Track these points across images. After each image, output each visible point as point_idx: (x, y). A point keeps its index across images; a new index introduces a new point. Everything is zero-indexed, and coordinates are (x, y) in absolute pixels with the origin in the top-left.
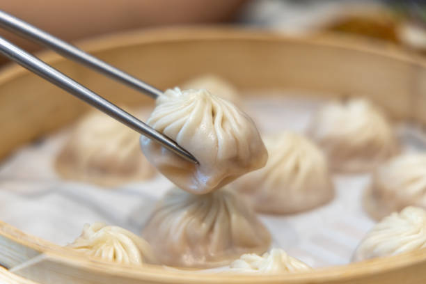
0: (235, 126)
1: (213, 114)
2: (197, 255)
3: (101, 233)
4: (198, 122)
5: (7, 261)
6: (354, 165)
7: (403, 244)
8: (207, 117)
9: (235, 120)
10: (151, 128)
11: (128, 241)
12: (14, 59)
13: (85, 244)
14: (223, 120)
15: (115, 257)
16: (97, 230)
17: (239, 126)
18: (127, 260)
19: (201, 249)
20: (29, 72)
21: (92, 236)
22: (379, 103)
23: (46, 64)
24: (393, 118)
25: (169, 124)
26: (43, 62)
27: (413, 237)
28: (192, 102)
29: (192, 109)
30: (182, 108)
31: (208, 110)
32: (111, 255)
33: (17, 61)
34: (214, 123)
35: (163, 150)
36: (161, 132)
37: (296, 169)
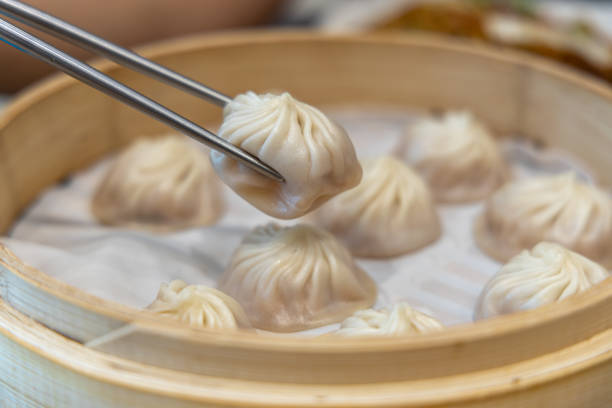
0: (327, 136)
1: (300, 122)
2: (293, 313)
3: (186, 294)
4: (285, 133)
5: (81, 334)
6: (458, 192)
7: (543, 287)
8: (294, 127)
9: (327, 129)
10: (225, 141)
11: (218, 302)
12: (59, 67)
13: (167, 308)
14: (314, 130)
15: (205, 321)
16: (179, 290)
17: (332, 136)
18: (220, 324)
19: (298, 306)
20: (77, 81)
21: (175, 298)
22: (481, 117)
23: (99, 71)
24: (497, 132)
25: (248, 136)
26: (94, 69)
27: (553, 278)
28: (275, 109)
29: (276, 118)
30: (265, 116)
31: (293, 118)
32: (200, 320)
33: (63, 68)
34: (302, 132)
35: (241, 167)
36: (238, 146)
37: (397, 201)
